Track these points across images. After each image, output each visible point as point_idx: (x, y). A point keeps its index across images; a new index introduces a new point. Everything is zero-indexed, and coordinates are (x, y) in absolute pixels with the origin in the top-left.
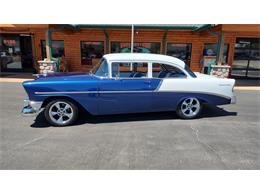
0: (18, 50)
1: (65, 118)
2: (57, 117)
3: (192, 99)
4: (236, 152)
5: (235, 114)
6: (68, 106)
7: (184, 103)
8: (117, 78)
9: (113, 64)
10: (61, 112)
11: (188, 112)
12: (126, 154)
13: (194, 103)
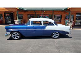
0: (10, 17)
1: (17, 37)
2: (14, 37)
3: (56, 32)
4: (66, 49)
5: (71, 37)
6: (18, 34)
7: (54, 33)
8: (32, 26)
9: (31, 21)
10: (16, 35)
11: (55, 36)
12: (31, 48)
13: (57, 33)
